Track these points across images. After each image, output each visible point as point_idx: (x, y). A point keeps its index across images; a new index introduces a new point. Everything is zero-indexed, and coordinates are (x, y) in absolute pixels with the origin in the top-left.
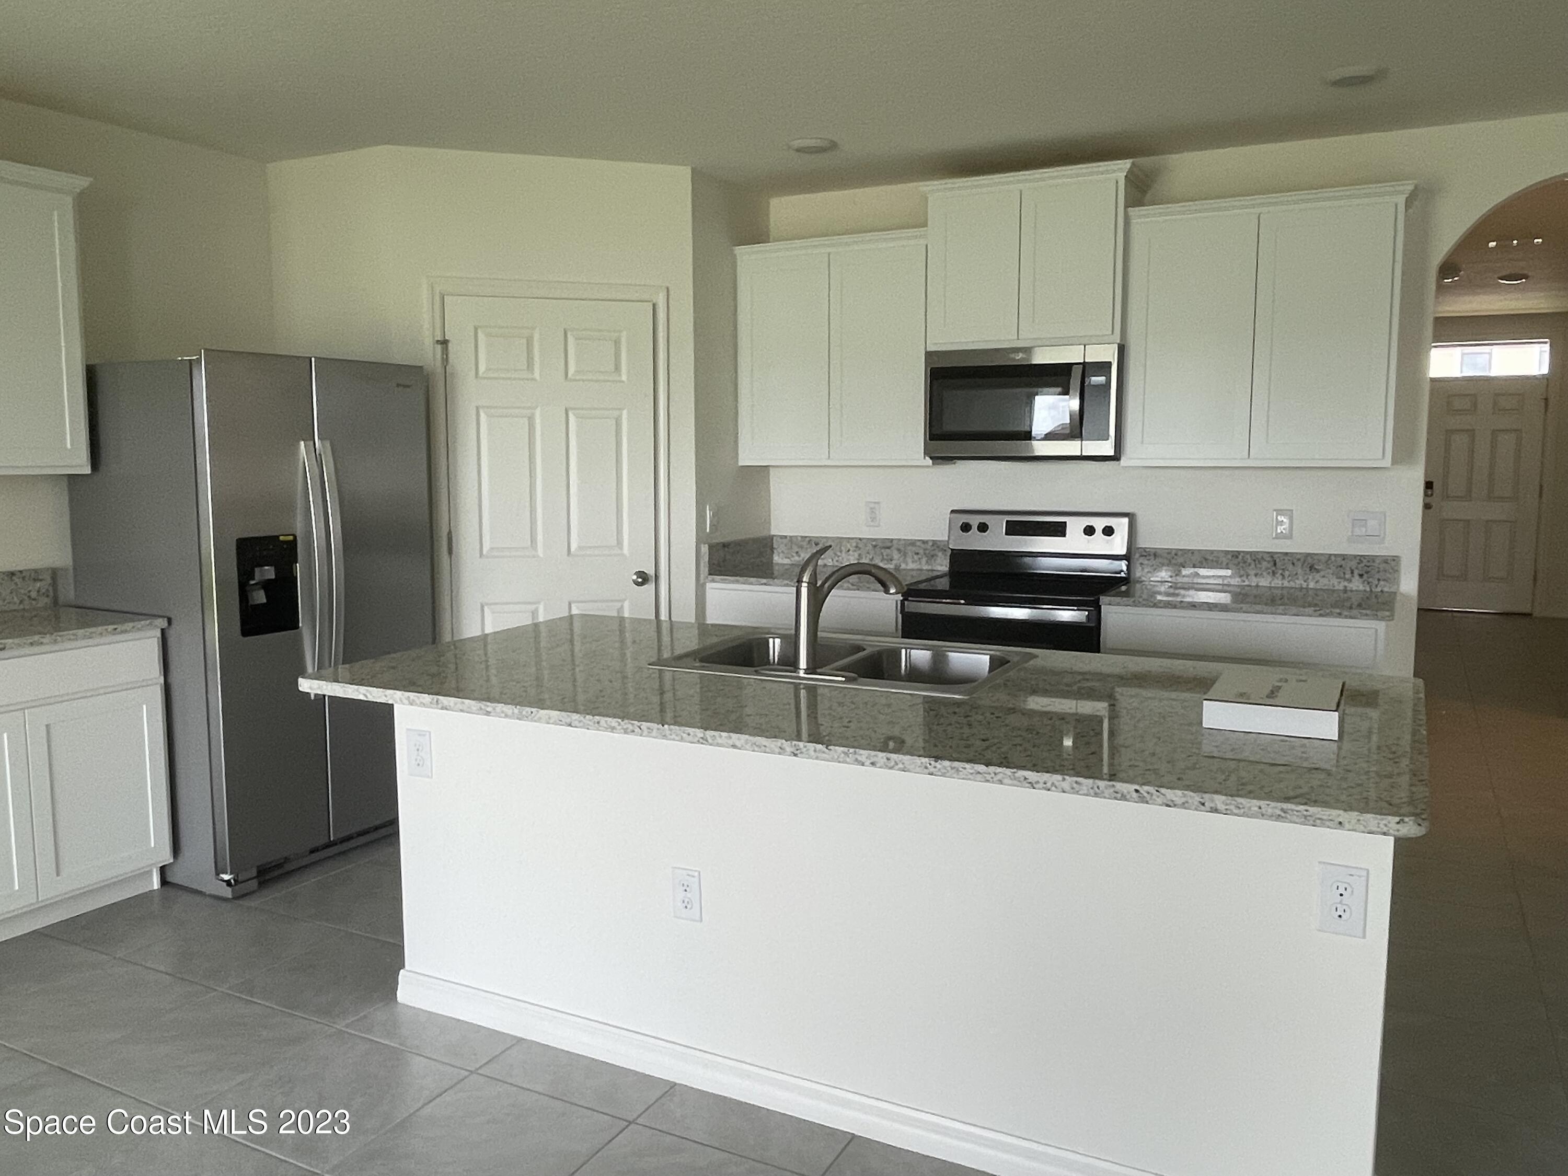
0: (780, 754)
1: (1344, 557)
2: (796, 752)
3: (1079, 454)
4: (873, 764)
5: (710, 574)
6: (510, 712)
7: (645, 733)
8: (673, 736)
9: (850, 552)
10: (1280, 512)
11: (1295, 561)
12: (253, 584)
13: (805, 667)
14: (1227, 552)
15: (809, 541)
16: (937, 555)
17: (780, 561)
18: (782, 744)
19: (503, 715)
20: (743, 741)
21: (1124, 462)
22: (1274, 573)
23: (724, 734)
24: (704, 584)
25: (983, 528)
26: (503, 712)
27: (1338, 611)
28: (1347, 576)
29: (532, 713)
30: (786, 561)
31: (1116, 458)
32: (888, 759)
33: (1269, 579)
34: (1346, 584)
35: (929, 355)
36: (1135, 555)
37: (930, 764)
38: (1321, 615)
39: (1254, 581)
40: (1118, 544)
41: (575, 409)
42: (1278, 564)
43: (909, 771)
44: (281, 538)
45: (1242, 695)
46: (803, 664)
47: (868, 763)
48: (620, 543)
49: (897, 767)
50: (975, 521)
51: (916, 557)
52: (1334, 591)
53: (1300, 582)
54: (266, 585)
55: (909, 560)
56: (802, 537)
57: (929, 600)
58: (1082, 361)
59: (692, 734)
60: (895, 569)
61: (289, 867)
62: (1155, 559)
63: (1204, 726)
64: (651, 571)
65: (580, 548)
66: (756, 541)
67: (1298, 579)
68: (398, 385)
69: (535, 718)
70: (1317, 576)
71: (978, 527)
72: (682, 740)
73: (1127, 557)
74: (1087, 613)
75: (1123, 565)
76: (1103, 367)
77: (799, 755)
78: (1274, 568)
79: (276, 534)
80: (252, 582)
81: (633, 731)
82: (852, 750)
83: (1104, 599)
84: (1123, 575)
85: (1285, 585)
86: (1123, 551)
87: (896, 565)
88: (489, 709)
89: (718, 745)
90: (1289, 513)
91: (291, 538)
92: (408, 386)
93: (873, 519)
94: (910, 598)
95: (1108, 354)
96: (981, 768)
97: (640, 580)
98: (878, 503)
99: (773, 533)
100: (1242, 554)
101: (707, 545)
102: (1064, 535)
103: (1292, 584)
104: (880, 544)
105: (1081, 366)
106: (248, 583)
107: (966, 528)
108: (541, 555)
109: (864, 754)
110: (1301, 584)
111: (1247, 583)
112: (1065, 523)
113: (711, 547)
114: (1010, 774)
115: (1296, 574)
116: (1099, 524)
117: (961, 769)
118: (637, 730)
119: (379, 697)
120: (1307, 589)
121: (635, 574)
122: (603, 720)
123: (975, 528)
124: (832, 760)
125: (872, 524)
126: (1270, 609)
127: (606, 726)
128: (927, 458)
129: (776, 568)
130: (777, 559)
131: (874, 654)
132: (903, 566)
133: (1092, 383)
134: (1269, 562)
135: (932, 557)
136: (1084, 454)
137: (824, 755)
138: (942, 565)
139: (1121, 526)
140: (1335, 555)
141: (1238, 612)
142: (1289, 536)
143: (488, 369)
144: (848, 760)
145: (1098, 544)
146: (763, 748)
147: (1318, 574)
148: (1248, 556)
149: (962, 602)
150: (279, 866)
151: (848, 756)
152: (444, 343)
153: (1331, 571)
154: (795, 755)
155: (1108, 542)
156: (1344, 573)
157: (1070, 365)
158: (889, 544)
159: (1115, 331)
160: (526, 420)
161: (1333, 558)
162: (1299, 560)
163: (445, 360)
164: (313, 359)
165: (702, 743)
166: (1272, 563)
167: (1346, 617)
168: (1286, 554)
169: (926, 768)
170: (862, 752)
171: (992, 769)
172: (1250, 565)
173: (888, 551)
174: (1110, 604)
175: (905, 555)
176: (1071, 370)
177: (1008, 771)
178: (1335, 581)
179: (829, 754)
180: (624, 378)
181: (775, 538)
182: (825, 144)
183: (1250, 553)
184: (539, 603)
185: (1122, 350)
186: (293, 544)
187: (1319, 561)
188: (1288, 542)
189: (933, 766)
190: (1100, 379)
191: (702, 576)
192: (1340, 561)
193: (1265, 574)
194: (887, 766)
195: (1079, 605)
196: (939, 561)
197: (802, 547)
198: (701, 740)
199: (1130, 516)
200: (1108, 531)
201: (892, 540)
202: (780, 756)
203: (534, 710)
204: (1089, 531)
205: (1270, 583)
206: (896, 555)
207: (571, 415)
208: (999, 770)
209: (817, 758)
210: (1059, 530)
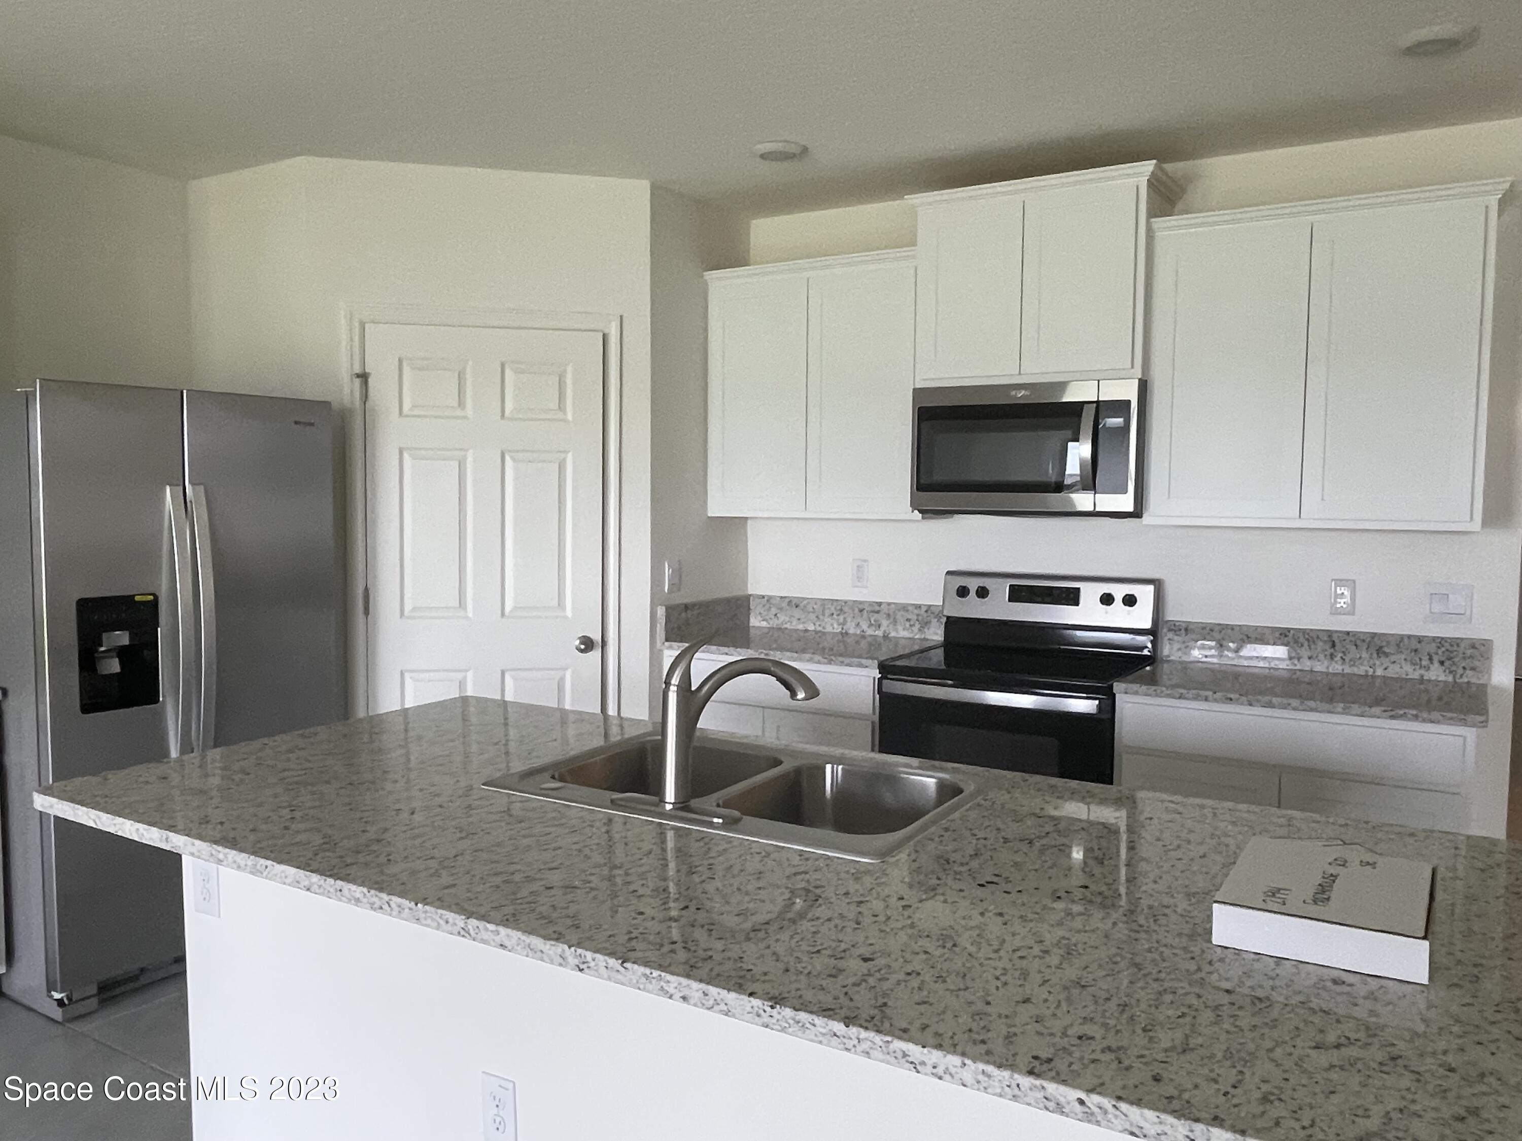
0: (560, 965)
1: (1420, 639)
2: (582, 967)
3: (1091, 509)
4: (684, 998)
5: (667, 640)
6: (242, 863)
7: (394, 913)
8: (429, 922)
9: (835, 616)
10: (1340, 582)
11: (1359, 643)
12: (103, 652)
13: (673, 801)
14: (1274, 629)
15: (790, 602)
16: (930, 622)
17: (757, 624)
18: (563, 951)
19: (235, 866)
20: (514, 941)
21: (1147, 519)
22: (1332, 656)
23: (491, 927)
24: (661, 651)
25: (982, 593)
26: (235, 862)
27: (1414, 712)
28: (1424, 663)
29: (266, 867)
30: (764, 624)
31: (1137, 514)
32: (706, 994)
33: (1326, 663)
34: (1422, 672)
35: (917, 392)
36: (1163, 628)
37: (765, 1011)
38: (1393, 717)
39: (1307, 665)
40: (1141, 617)
41: (509, 451)
42: (1338, 645)
43: (734, 1016)
44: (137, 598)
45: (1274, 893)
46: (670, 794)
47: (678, 995)
48: (561, 604)
49: (716, 1008)
50: (973, 584)
51: (908, 625)
52: (1407, 680)
53: (1361, 670)
54: (122, 652)
55: (900, 628)
56: (782, 597)
57: (910, 678)
58: (1096, 399)
59: (451, 921)
60: (884, 636)
61: (144, 980)
62: (1186, 635)
63: (1215, 941)
64: (597, 637)
65: (515, 608)
66: (728, 601)
67: (1362, 664)
68: (296, 423)
69: (270, 876)
70: (1386, 661)
71: (977, 591)
72: (438, 927)
73: (1152, 632)
74: (1097, 702)
75: (1145, 640)
76: (1121, 407)
77: (586, 970)
78: (1332, 650)
79: (132, 594)
80: (102, 649)
81: (381, 908)
82: (656, 973)
83: (1118, 687)
84: (1146, 652)
85: (1345, 671)
86: (1147, 625)
87: (885, 631)
88: (221, 856)
89: (484, 941)
90: (1352, 584)
91: (151, 597)
92: (312, 424)
93: (859, 578)
94: (889, 676)
95: (1128, 391)
96: (838, 1027)
97: (583, 647)
98: (865, 561)
99: (750, 592)
100: (1292, 632)
101: (664, 608)
102: (1077, 604)
103: (1355, 670)
104: (867, 608)
105: (1095, 405)
106: (97, 651)
107: (963, 592)
108: (470, 615)
109: (673, 982)
110: (1366, 671)
111: (1298, 667)
112: (1079, 589)
113: (669, 609)
114: (881, 1043)
115: (1360, 658)
116: (1119, 591)
117: (808, 1025)
118: (386, 907)
119: (109, 826)
120: (1373, 677)
121: (580, 638)
122: (348, 887)
123: (973, 593)
124: (630, 984)
125: (859, 584)
126: (1326, 706)
127: (349, 896)
128: (916, 512)
129: (752, 631)
130: (755, 621)
131: (789, 773)
132: (893, 634)
133: (1107, 426)
134: (1325, 642)
135: (925, 624)
136: (1098, 509)
137: (619, 977)
138: (936, 634)
139: (1145, 594)
140: (1409, 637)
141: (1285, 708)
142: (1351, 611)
143: (414, 407)
144: (650, 987)
145: (1118, 616)
146: (539, 954)
147: (1387, 660)
148: (1301, 635)
149: (950, 682)
150: (136, 978)
151: (651, 982)
152: (364, 377)
153: (1403, 656)
154: (581, 970)
155: (1129, 613)
156: (1421, 660)
157: (1082, 404)
158: (877, 608)
159: (1135, 366)
160: (455, 464)
161: (1406, 640)
162: (1364, 641)
163: (365, 396)
164: (185, 391)
165: (463, 936)
166: (1330, 644)
167: (1424, 721)
168: (1348, 633)
169: (759, 1016)
170: (669, 977)
171: (854, 1031)
172: (1302, 645)
173: (876, 615)
174: (1126, 693)
175: (895, 622)
176: (1082, 409)
177: (878, 1039)
178: (1408, 668)
179: (625, 976)
180: (570, 417)
181: (751, 598)
182: (792, 149)
183: (1304, 631)
184: (466, 671)
185: (1144, 387)
186: (155, 604)
187: (1388, 643)
188: (1349, 618)
189: (768, 1014)
190: (1116, 421)
191: (659, 644)
192: (1414, 644)
193: (1321, 656)
194: (703, 1005)
195: (1089, 692)
196: (932, 630)
197: (781, 609)
198: (463, 933)
199: (1157, 583)
200: (1130, 601)
201: (880, 604)
202: (561, 968)
203: (269, 863)
204: (1107, 599)
205: (1328, 668)
206: (885, 623)
207: (508, 458)
208: (864, 1034)
209: (609, 979)
210: (1071, 597)
